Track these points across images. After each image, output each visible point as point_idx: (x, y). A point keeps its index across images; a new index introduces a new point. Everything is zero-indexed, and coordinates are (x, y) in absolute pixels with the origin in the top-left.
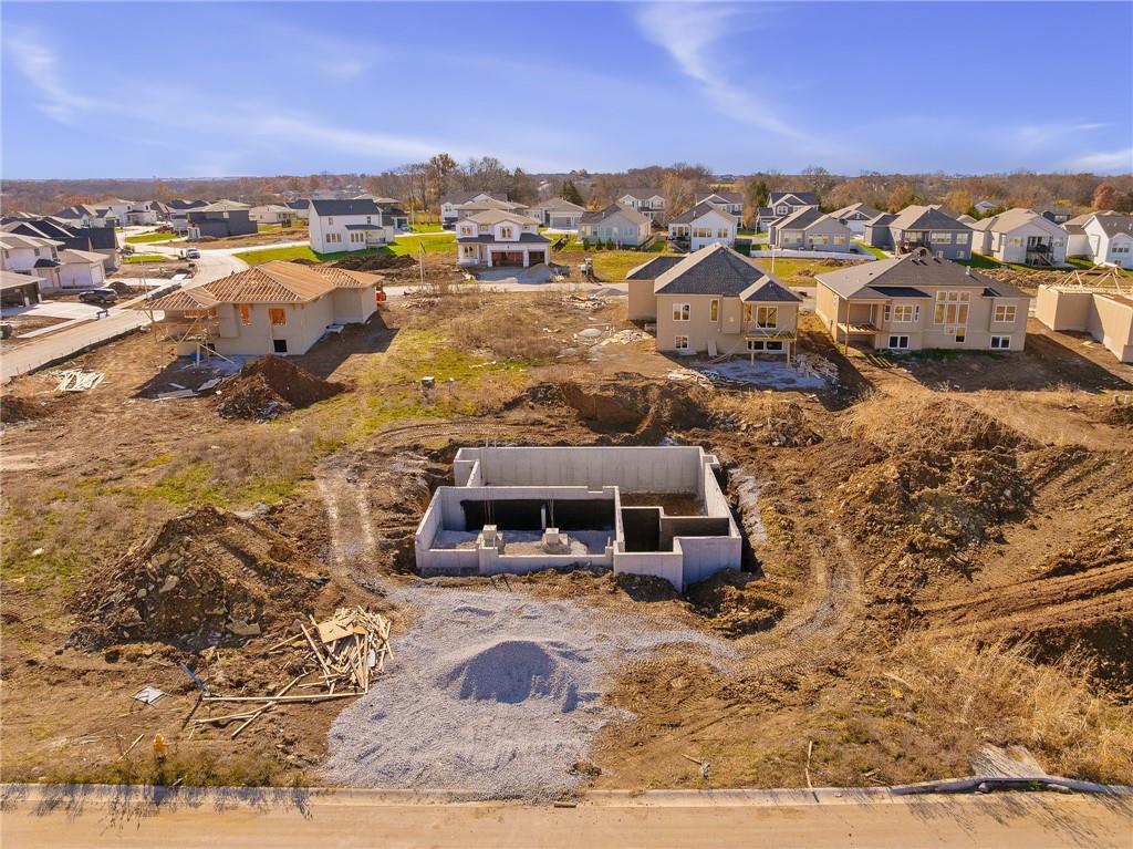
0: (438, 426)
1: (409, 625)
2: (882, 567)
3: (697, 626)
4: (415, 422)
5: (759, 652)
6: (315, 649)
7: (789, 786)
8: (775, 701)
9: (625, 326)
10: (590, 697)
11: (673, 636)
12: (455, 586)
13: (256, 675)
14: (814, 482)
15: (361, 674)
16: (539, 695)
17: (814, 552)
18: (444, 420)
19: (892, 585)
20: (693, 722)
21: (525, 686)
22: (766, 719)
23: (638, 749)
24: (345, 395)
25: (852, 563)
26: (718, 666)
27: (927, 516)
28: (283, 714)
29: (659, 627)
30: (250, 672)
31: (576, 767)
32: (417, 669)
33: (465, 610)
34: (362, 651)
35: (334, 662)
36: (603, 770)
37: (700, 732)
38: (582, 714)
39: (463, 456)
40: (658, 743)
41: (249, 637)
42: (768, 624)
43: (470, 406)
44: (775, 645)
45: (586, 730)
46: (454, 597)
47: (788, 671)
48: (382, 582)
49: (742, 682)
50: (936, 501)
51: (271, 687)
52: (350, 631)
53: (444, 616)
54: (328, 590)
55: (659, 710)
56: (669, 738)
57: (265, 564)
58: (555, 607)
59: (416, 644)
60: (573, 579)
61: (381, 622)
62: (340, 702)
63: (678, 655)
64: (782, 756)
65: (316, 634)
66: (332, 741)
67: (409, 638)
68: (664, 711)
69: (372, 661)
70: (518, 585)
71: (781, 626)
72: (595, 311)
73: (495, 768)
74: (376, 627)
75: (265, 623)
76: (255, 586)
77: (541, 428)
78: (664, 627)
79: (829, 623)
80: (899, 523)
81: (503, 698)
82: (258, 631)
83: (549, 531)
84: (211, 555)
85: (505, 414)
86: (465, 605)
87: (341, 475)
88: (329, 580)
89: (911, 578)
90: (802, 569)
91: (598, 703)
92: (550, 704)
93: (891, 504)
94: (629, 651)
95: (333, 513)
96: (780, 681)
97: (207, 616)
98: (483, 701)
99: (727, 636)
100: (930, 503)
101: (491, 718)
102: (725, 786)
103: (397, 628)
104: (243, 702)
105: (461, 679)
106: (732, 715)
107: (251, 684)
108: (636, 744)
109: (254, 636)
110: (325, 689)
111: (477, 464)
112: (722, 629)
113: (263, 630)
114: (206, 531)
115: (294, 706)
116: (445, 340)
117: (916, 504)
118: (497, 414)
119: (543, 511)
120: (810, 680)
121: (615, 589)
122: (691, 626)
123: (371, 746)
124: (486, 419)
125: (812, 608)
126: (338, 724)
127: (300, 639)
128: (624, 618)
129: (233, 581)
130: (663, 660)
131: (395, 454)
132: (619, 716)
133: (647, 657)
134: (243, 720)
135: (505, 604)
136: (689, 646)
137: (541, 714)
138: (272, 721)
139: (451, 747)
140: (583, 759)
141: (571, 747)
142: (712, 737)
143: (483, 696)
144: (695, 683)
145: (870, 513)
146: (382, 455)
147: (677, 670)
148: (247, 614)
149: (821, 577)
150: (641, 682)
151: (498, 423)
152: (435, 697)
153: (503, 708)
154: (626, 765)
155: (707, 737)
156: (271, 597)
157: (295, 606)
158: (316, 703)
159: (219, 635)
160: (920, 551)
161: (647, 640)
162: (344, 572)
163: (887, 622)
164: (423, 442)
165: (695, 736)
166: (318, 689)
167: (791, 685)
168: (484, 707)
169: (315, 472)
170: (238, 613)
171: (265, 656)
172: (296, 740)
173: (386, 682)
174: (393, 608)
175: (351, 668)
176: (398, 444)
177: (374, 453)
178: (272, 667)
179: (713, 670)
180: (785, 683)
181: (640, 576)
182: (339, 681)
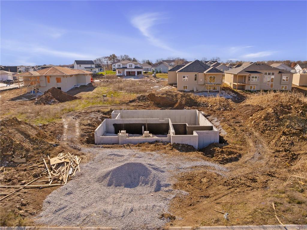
0: (107, 106)
1: (89, 160)
2: (274, 141)
3: (208, 160)
4: (99, 105)
5: (236, 169)
6: (47, 167)
7: (271, 224)
8: (249, 186)
9: (167, 85)
10: (167, 185)
11: (199, 163)
12: (109, 147)
13: (19, 177)
14: (239, 118)
15: (65, 177)
16: (143, 185)
17: (245, 137)
18: (109, 105)
19: (280, 146)
20: (215, 195)
21: (137, 181)
22: (248, 194)
23: (192, 207)
24: (77, 100)
25: (262, 140)
26: (220, 173)
27: (287, 123)
28: (25, 193)
29: (193, 160)
30: (16, 176)
31: (163, 215)
32: (90, 175)
33: (112, 155)
34: (67, 168)
35: (54, 172)
36: (176, 217)
37: (219, 200)
38: (164, 192)
39: (115, 112)
40: (201, 204)
41: (20, 163)
42: (236, 159)
43: (118, 102)
44: (241, 166)
45: (166, 199)
46: (108, 151)
47: (250, 175)
48: (79, 146)
49: (232, 179)
50: (290, 118)
51: (23, 182)
52: (63, 160)
53: (104, 157)
54: (58, 148)
55: (198, 190)
56: (205, 202)
57: (33, 138)
58: (149, 154)
59: (90, 166)
60: (155, 145)
61: (77, 159)
62: (53, 188)
63: (202, 170)
64: (262, 209)
65: (49, 163)
66: (44, 204)
67: (88, 164)
68: (200, 191)
69: (70, 172)
70: (134, 147)
71: (241, 160)
72: (157, 83)
73: (122, 216)
74: (75, 160)
75: (28, 158)
76: (27, 145)
77: (142, 107)
78: (194, 160)
79: (260, 158)
80: (277, 126)
81: (127, 186)
82: (25, 161)
83: (145, 132)
84: (11, 133)
85: (130, 104)
86: (112, 153)
87: (71, 118)
88: (59, 145)
89: (287, 144)
90: (243, 142)
91: (171, 188)
92: (148, 188)
93: (273, 120)
94: (181, 168)
95: (66, 126)
96: (248, 179)
97: (3, 155)
98: (118, 187)
99: (221, 163)
100: (288, 119)
101: (121, 194)
102: (239, 224)
103: (83, 161)
104: (9, 188)
105: (108, 178)
106: (232, 192)
107: (15, 181)
108: (191, 205)
109: (23, 163)
110: (48, 182)
111: (119, 114)
112: (218, 161)
113: (27, 161)
114: (12, 125)
115: (31, 189)
116: (111, 89)
117: (282, 120)
118: (127, 104)
119: (143, 127)
120: (261, 178)
121: (172, 149)
122: (205, 160)
123: (62, 206)
124: (123, 105)
125: (252, 154)
126: (49, 197)
127: (42, 164)
128: (177, 157)
129: (18, 142)
130: (196, 172)
131: (91, 113)
132: (180, 193)
133: (189, 171)
134: (5, 195)
135: (128, 153)
136: (206, 167)
137: (144, 192)
138: (19, 195)
139: (101, 206)
140: (166, 212)
141: (160, 206)
142: (225, 201)
143: (118, 185)
144: (212, 180)
145: (265, 124)
146: (87, 113)
147: (203, 175)
148: (22, 154)
149: (251, 144)
150: (188, 180)
151: (127, 106)
152: (97, 186)
153: (127, 190)
154: (187, 214)
155: (223, 202)
156: (34, 149)
157: (43, 153)
158: (42, 188)
159: (7, 162)
160: (287, 135)
161: (188, 165)
162: (65, 143)
163: (283, 158)
164: (101, 110)
165: (217, 201)
166: (45, 183)
167: (254, 180)
168: (118, 190)
169: (62, 117)
170: (18, 154)
171: (25, 170)
172: (28, 203)
173: (75, 180)
174: (83, 154)
175: (61, 174)
176: (93, 110)
177: (84, 112)
178: (27, 174)
179: (218, 175)
180: (251, 179)
181: (182, 144)
182: (55, 179)
